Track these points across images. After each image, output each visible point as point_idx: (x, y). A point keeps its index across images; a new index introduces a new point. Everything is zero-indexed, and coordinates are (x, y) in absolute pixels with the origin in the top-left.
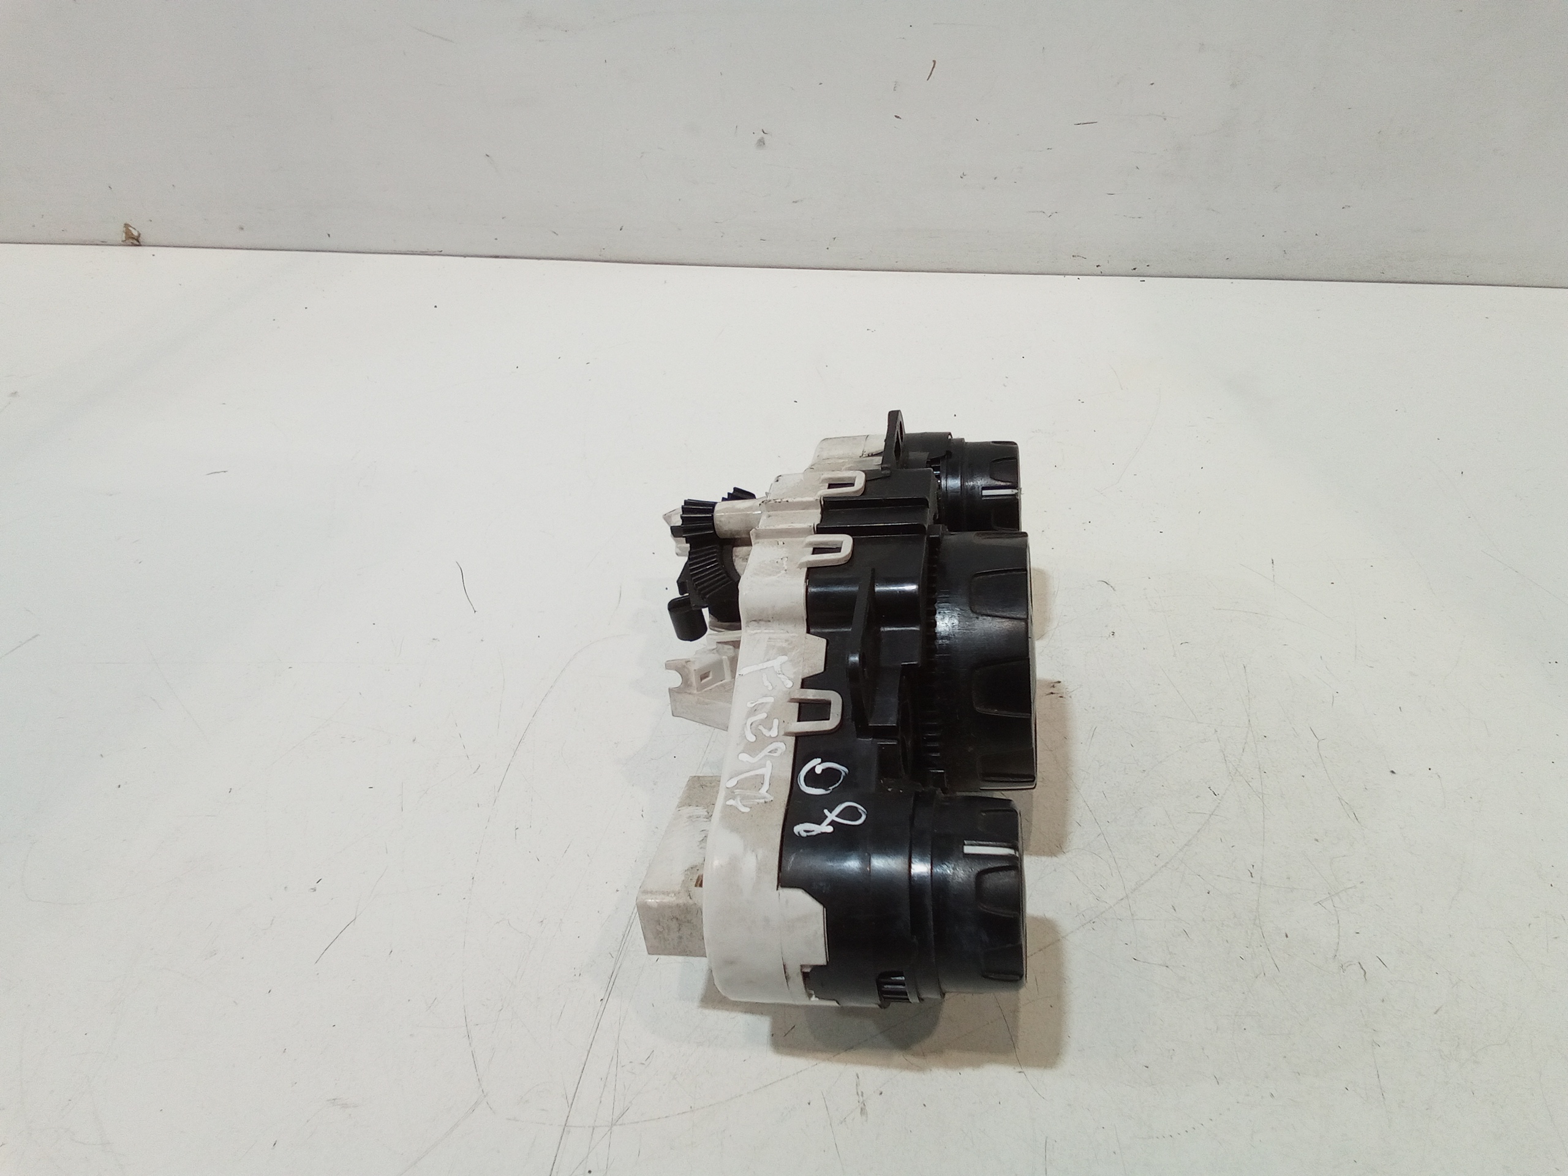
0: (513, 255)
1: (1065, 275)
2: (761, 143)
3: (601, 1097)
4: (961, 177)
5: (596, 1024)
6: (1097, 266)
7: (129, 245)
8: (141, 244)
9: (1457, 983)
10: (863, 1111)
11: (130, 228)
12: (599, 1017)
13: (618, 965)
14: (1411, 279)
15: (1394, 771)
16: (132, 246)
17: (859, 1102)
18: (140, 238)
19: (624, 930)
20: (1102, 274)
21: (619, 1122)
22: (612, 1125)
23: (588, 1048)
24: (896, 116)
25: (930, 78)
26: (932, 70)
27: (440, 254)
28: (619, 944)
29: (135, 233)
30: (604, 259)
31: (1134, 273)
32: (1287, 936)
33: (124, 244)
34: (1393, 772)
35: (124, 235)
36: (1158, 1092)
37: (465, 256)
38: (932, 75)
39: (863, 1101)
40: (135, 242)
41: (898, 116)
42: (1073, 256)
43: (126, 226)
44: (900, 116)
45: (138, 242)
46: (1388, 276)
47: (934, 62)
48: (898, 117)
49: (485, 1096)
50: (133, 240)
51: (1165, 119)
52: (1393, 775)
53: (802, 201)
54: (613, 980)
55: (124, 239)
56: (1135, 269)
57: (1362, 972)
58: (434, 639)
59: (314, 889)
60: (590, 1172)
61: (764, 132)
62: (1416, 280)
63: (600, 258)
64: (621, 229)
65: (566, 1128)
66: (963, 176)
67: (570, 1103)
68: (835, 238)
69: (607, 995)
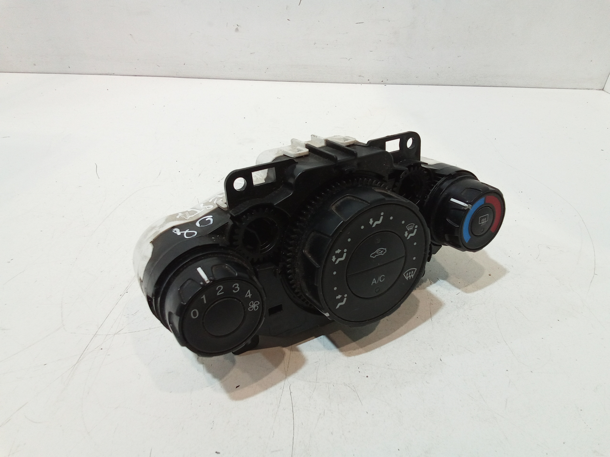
0: (143, 75)
1: (356, 83)
2: (237, 30)
3: (113, 325)
4: (314, 44)
6: (368, 80)
9: (468, 286)
12: (118, 300)
13: (130, 285)
14: (485, 85)
20: (370, 83)
21: (118, 333)
22: (115, 334)
23: (111, 310)
24: (288, 19)
26: (300, 1)
27: (114, 74)
28: (133, 278)
31: (382, 83)
37: (123, 75)
38: (300, 4)
42: (359, 76)
46: (477, 84)
48: (289, 20)
49: (64, 326)
51: (389, 21)
53: (254, 53)
54: (127, 289)
56: (382, 81)
57: (431, 283)
58: (80, 186)
59: (9, 262)
60: (102, 349)
61: (238, 25)
62: (488, 85)
63: (177, 76)
64: (184, 64)
65: (95, 335)
66: (315, 44)
67: (99, 327)
68: (268, 68)
69: (123, 294)
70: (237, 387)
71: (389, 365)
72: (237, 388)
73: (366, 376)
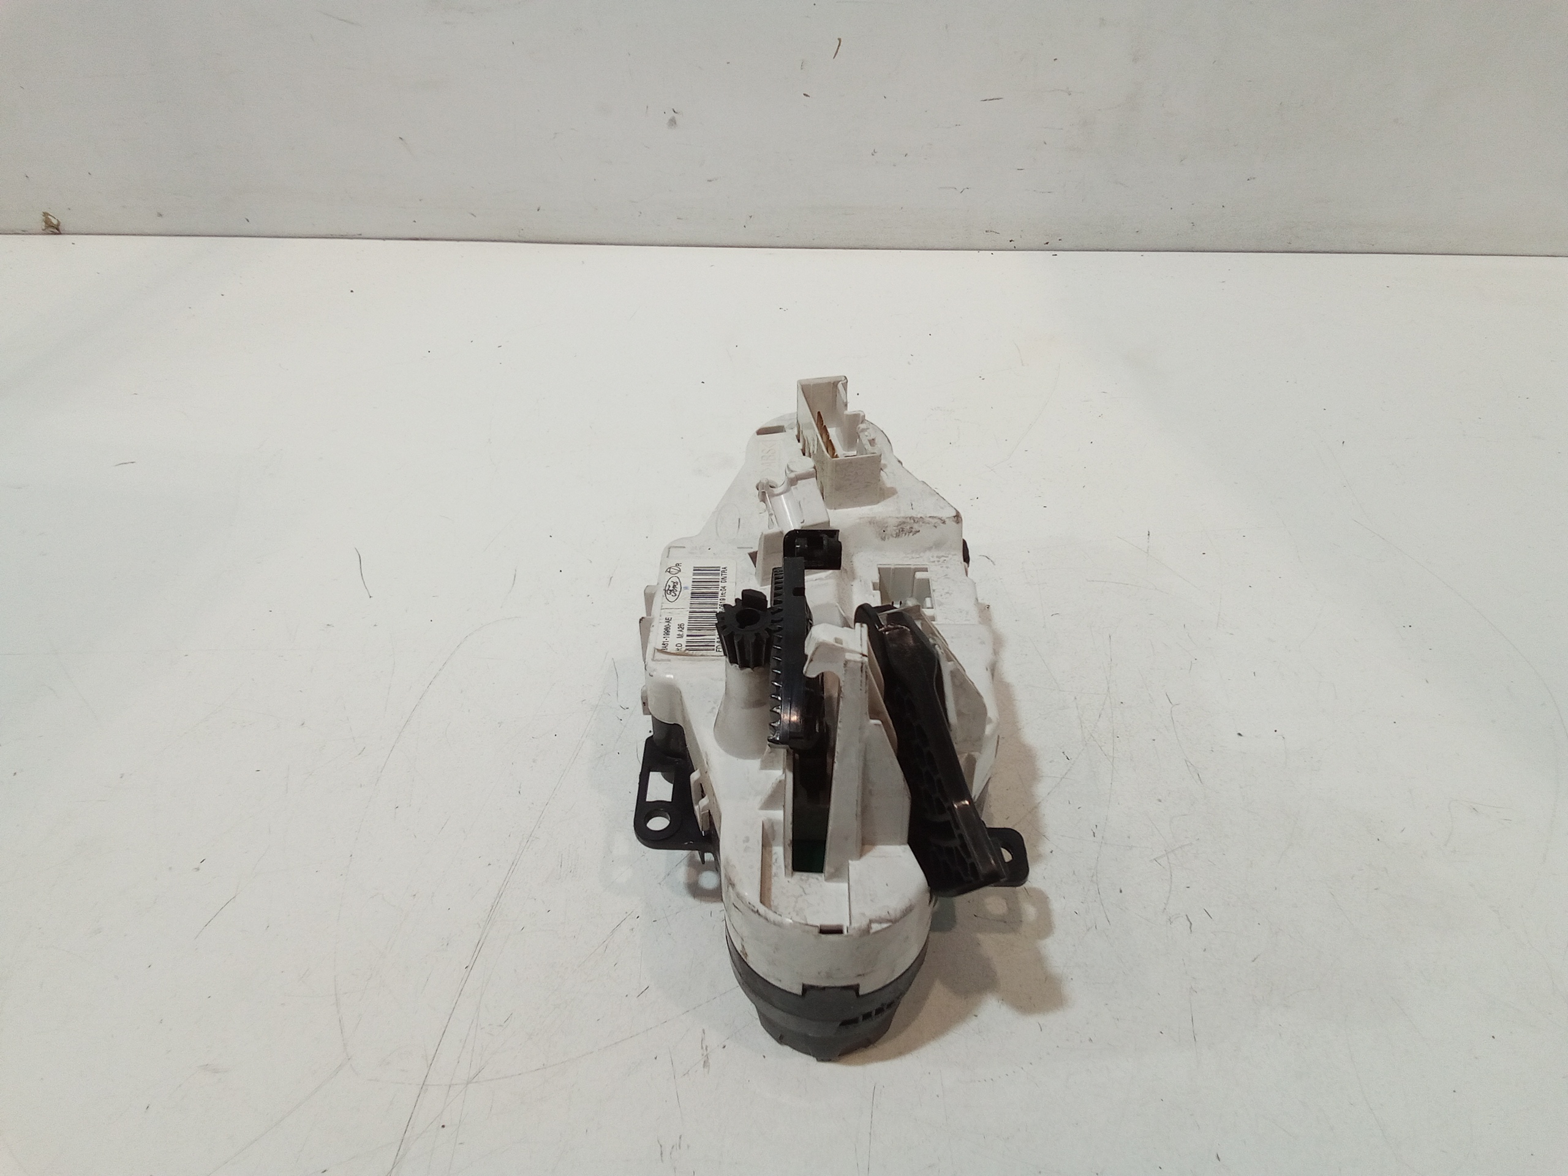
0: (434, 237)
1: (979, 249)
2: (673, 122)
3: (459, 1057)
4: (873, 155)
5: (460, 989)
6: (1011, 241)
7: (49, 234)
8: (61, 232)
9: (1276, 933)
10: (706, 1064)
11: (49, 217)
12: (464, 982)
13: (485, 935)
14: (1317, 248)
15: (1242, 734)
16: (52, 234)
17: (703, 1055)
18: (60, 226)
19: (493, 902)
20: (1015, 249)
21: (474, 1080)
22: (468, 1083)
23: (450, 1012)
24: (804, 95)
25: (836, 56)
26: (838, 48)
27: (359, 237)
28: (487, 915)
29: (55, 222)
30: (524, 240)
31: (1046, 247)
32: (1121, 892)
33: (44, 232)
34: (1240, 734)
35: (44, 224)
36: (983, 1039)
37: (384, 239)
38: (838, 54)
39: (707, 1055)
40: (56, 231)
41: (807, 93)
42: (986, 231)
43: (45, 214)
44: (809, 95)
45: (58, 230)
46: (1294, 246)
47: (839, 40)
48: (807, 96)
49: (349, 1059)
50: (53, 228)
51: (1070, 94)
52: (1240, 737)
53: (716, 180)
54: (478, 948)
55: (44, 228)
56: (1047, 243)
57: (1189, 924)
58: (328, 625)
59: (198, 868)
60: (443, 1126)
61: (674, 111)
62: (1323, 249)
63: (521, 239)
64: (538, 210)
65: (424, 1087)
66: (874, 153)
67: (430, 1062)
68: (751, 217)
69: (472, 963)
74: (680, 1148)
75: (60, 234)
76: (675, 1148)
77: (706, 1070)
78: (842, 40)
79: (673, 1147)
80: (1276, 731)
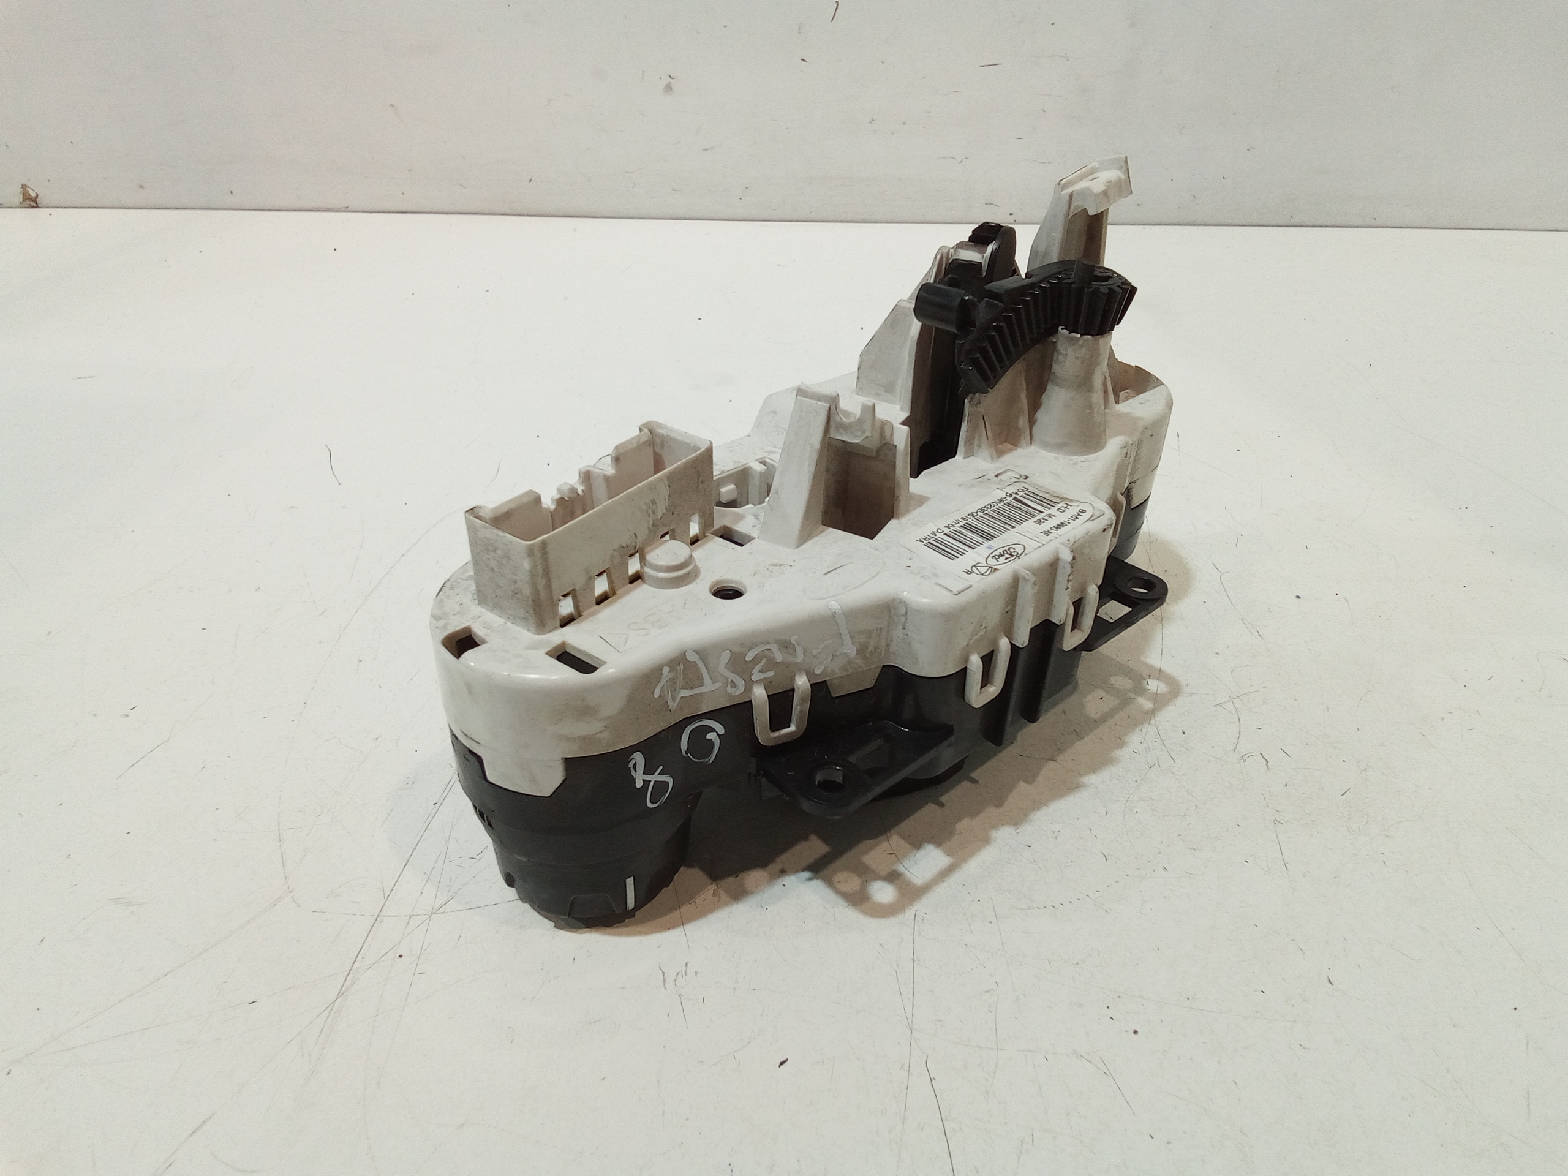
0: (422, 210)
2: (668, 88)
3: (422, 889)
4: (871, 123)
5: (426, 825)
6: (1011, 214)
7: (25, 207)
8: (39, 206)
9: (1365, 769)
10: (715, 893)
11: (27, 189)
12: (430, 818)
14: (1320, 223)
15: (1300, 596)
16: (28, 207)
17: (711, 885)
18: (38, 199)
21: (440, 911)
22: (432, 914)
23: (414, 846)
24: (802, 59)
25: (834, 19)
26: (836, 11)
27: (346, 210)
29: (33, 194)
30: (513, 213)
32: (1184, 733)
33: (21, 206)
34: (1298, 597)
35: (22, 196)
36: (1040, 868)
37: (371, 212)
38: (835, 17)
39: (717, 885)
40: (33, 204)
41: (804, 58)
42: (986, 204)
43: (24, 186)
44: (806, 60)
45: (36, 203)
46: (1297, 220)
47: (837, 2)
48: (804, 60)
49: (290, 892)
50: (31, 201)
51: (1068, 60)
52: (1298, 599)
53: (712, 149)
54: (449, 786)
55: (21, 200)
57: (1265, 763)
58: (292, 507)
59: (127, 716)
60: (401, 956)
61: (670, 77)
62: (1325, 224)
63: (510, 212)
64: (530, 181)
65: (379, 918)
66: (872, 121)
67: (387, 895)
68: (747, 188)
69: (442, 799)
70: (781, 1064)
71: (1190, 998)
72: (781, 1067)
73: (1133, 1031)
74: (686, 975)
75: (38, 207)
76: (680, 974)
77: (716, 899)
78: (839, 3)
79: (678, 974)
80: (1337, 594)
